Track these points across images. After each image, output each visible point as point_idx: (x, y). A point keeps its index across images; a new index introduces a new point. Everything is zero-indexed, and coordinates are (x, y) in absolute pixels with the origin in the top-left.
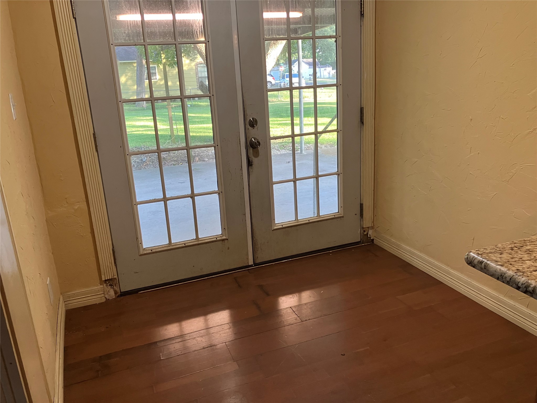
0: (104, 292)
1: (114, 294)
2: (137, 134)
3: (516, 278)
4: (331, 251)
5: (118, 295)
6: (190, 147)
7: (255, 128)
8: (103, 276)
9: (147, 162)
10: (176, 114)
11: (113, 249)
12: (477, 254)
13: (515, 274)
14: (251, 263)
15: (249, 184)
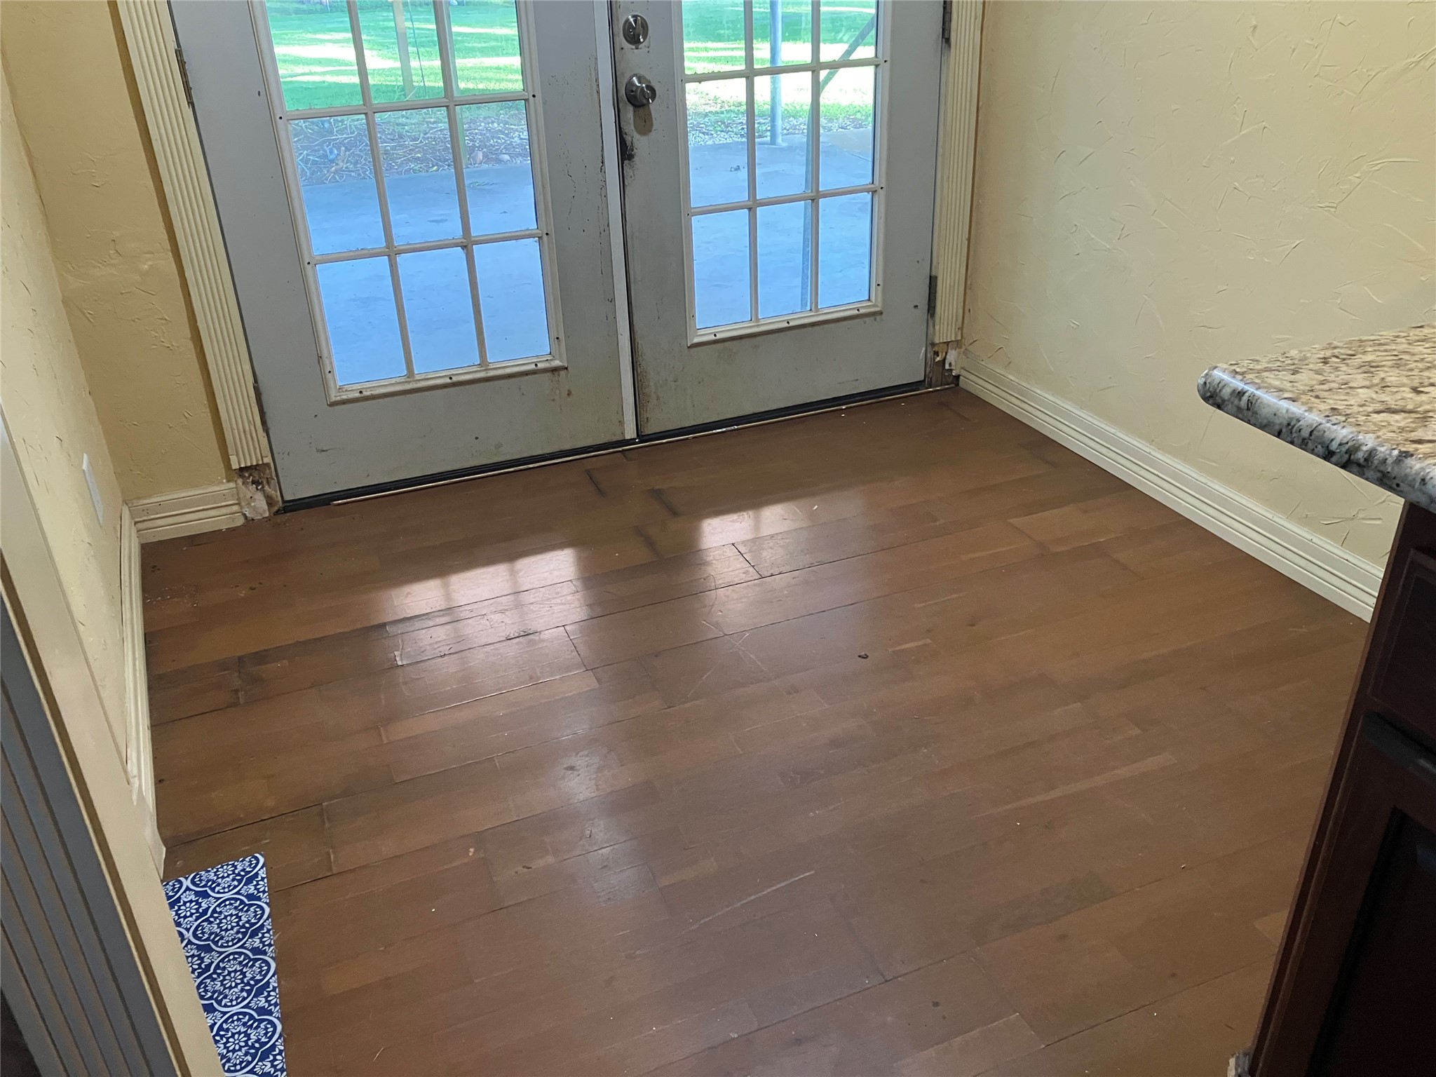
0: (239, 499)
1: (266, 507)
2: (308, 82)
3: (1326, 430)
4: (844, 407)
5: (276, 508)
6: (455, 99)
7: (640, 47)
8: (233, 459)
9: (341, 164)
10: (417, 25)
11: (256, 385)
12: (1232, 372)
13: (1324, 421)
14: (630, 433)
15: (625, 212)
